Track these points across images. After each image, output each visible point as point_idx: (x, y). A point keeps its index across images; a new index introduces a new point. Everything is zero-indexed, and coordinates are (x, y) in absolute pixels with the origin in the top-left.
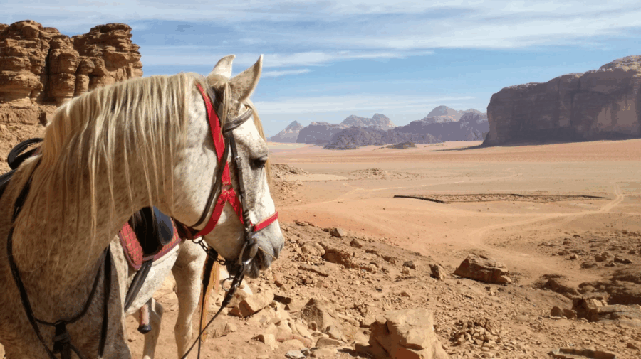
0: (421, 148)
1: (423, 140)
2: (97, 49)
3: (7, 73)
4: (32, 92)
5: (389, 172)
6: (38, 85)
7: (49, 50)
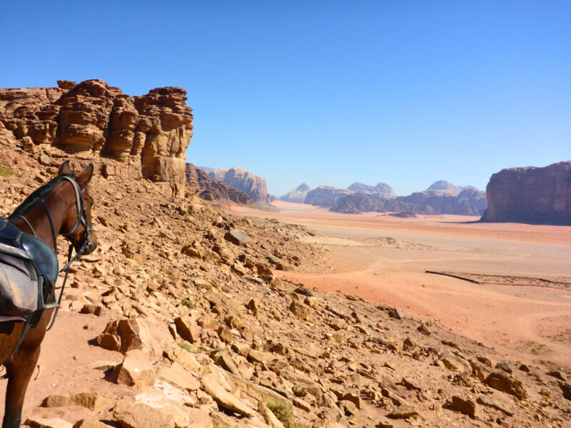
0: (421, 219)
1: (423, 210)
2: (155, 109)
3: (76, 126)
4: (95, 145)
5: (403, 242)
6: (101, 139)
7: (113, 108)
